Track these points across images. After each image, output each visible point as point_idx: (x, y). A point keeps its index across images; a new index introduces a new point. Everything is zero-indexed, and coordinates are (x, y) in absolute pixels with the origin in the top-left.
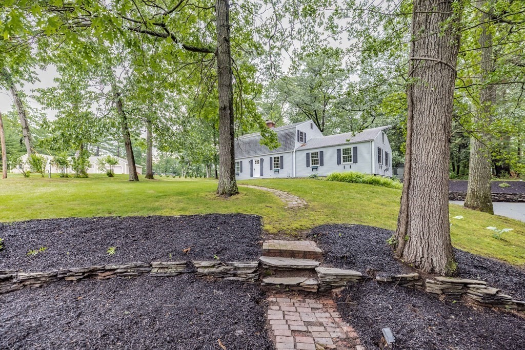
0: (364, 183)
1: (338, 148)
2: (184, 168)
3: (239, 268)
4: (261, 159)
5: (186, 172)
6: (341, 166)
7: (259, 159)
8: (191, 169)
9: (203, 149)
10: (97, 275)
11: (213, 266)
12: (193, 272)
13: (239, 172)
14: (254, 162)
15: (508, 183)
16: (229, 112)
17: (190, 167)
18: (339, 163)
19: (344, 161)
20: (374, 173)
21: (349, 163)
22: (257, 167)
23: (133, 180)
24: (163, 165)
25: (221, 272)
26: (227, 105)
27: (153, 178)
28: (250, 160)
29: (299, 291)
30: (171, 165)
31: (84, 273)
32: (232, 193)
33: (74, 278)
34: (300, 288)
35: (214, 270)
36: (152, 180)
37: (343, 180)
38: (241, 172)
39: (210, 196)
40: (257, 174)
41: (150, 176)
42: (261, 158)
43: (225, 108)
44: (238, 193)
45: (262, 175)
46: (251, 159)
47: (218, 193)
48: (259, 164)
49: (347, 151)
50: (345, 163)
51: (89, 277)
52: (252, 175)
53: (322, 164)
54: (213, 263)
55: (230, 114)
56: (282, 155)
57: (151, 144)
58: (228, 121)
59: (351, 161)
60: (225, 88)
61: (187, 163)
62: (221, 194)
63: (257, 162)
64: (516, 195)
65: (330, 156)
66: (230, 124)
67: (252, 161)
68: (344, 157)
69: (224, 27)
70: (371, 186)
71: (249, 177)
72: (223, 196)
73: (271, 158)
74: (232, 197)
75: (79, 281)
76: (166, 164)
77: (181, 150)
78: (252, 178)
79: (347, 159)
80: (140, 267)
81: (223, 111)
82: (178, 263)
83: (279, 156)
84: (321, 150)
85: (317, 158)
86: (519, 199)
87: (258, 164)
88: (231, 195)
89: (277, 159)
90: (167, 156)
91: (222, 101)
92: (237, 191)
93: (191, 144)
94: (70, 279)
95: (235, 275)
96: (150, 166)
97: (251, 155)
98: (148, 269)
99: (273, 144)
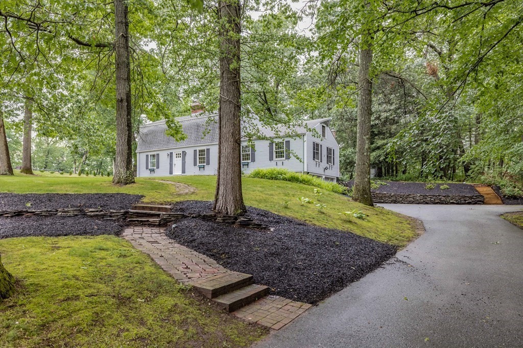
0: (283, 180)
2: (77, 164)
3: (113, 213)
4: (183, 152)
5: (80, 169)
6: (273, 163)
7: (180, 151)
8: (88, 165)
9: (104, 137)
10: (23, 215)
11: (97, 211)
12: (84, 214)
13: (155, 168)
14: (174, 155)
15: (449, 184)
16: (126, 104)
17: (87, 162)
18: (271, 159)
19: (276, 157)
20: (306, 170)
21: (280, 159)
22: (177, 162)
23: (6, 174)
24: (42, 157)
25: (102, 215)
26: (125, 97)
27: (32, 173)
28: (169, 152)
29: (149, 224)
30: (54, 158)
31: (15, 213)
32: (128, 182)
33: (9, 215)
34: (149, 223)
35: (97, 213)
36: (31, 175)
37: (263, 176)
38: (158, 167)
39: (105, 185)
40: (177, 171)
41: (28, 170)
42: (183, 150)
43: (122, 101)
44: (134, 182)
45: (184, 171)
46: (171, 151)
47: (114, 182)
48: (181, 158)
49: (279, 145)
50: (277, 159)
51: (18, 215)
52: (171, 173)
53: (253, 160)
54: (97, 210)
55: (127, 106)
56: (208, 147)
57: (30, 127)
58: (125, 113)
59: (283, 157)
60: (122, 82)
61: (82, 155)
62: (117, 183)
63: (178, 155)
64: (448, 196)
65: (262, 151)
66: (127, 116)
67: (171, 153)
68: (276, 152)
69: (122, 23)
70: (289, 182)
71: (168, 175)
72: (118, 184)
73: (195, 151)
74: (128, 185)
75: (12, 217)
76: (47, 156)
77: (74, 137)
78: (171, 175)
79: (280, 155)
80: (50, 211)
81: (120, 103)
82: (75, 209)
83: (205, 148)
85: (248, 153)
86: (451, 201)
87: (179, 158)
88: (126, 184)
89: (202, 152)
90: (48, 144)
91: (120, 94)
92: (133, 180)
93: (88, 129)
94: (7, 215)
95: (111, 216)
96: (28, 157)
97: (171, 146)
98: (55, 213)
99: (179, 136)
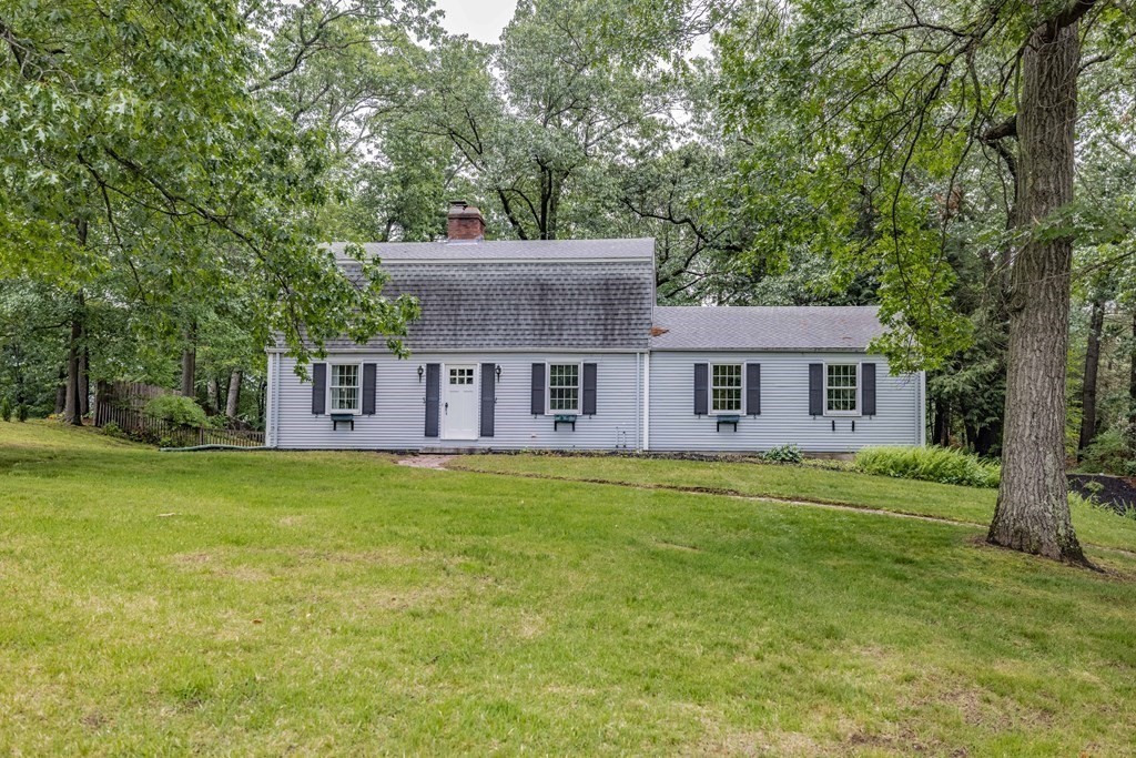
1: (816, 360)
4: (484, 366)
6: (822, 423)
7: (472, 363)
13: (357, 411)
14: (445, 374)
18: (815, 410)
19: (832, 407)
22: (460, 397)
28: (423, 362)
38: (369, 411)
40: (460, 429)
42: (487, 359)
45: (487, 429)
46: (433, 360)
48: (475, 387)
49: (840, 374)
50: (834, 412)
52: (431, 432)
53: (754, 411)
56: (590, 360)
59: (853, 408)
63: (461, 375)
65: (785, 384)
67: (433, 370)
68: (831, 392)
71: (417, 437)
73: (538, 369)
78: (433, 440)
79: (842, 401)
83: (578, 361)
84: (754, 359)
85: (734, 387)
87: (468, 386)
89: (565, 373)
97: (431, 343)
